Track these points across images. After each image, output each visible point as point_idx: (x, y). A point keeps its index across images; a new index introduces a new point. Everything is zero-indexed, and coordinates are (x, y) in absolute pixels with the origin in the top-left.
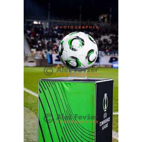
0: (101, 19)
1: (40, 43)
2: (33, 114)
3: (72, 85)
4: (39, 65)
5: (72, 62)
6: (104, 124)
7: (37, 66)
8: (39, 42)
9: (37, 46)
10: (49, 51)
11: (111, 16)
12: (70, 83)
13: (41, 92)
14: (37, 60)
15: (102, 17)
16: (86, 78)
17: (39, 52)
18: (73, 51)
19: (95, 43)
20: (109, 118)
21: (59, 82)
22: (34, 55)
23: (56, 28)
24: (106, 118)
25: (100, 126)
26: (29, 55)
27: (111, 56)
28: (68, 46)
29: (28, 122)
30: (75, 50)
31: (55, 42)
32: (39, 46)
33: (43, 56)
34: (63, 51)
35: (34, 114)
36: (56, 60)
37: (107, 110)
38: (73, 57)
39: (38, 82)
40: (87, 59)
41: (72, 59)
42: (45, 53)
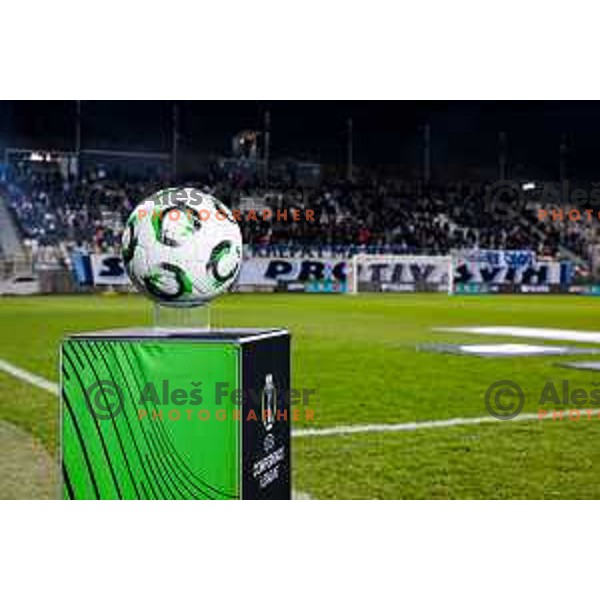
0: (241, 145)
1: (49, 222)
2: (36, 443)
3: (166, 351)
4: (49, 290)
5: (163, 279)
6: (267, 470)
7: (43, 294)
8: (48, 216)
9: (42, 231)
10: (80, 245)
11: (267, 135)
12: (161, 345)
13: (68, 378)
14: (41, 272)
15: (242, 141)
16: (207, 330)
17: (50, 249)
18: (168, 248)
19: (232, 221)
20: (281, 450)
21: (126, 345)
22: (31, 260)
23: (102, 174)
24: (271, 451)
25: (255, 475)
26: (15, 260)
27: (272, 258)
28: (152, 232)
29: (20, 470)
30: (172, 244)
31: (99, 217)
32: (48, 232)
33: (62, 262)
34: (138, 248)
35: (40, 446)
36: (103, 274)
37: (274, 426)
38: (166, 266)
39: (57, 347)
40: (210, 271)
41: (163, 272)
42: (68, 252)
